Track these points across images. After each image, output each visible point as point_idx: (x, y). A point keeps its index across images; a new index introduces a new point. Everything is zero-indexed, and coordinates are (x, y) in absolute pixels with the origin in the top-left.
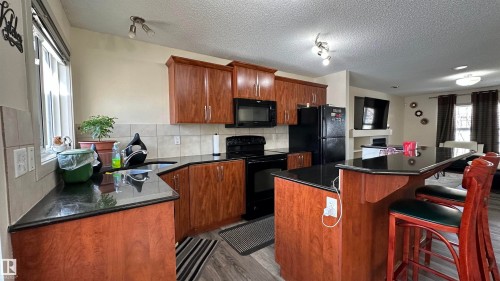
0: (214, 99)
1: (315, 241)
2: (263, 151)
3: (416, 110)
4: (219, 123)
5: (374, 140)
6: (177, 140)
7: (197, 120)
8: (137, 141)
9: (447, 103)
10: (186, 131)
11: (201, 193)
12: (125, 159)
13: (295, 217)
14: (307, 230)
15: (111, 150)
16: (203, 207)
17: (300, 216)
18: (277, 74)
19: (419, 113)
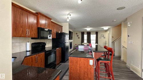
0: (30, 27)
1: (86, 73)
2: (45, 48)
3: (77, 35)
4: (29, 37)
5: (70, 43)
9: (83, 34)
13: (78, 68)
14: (83, 71)
17: (80, 67)
18: (51, 20)
19: (78, 36)
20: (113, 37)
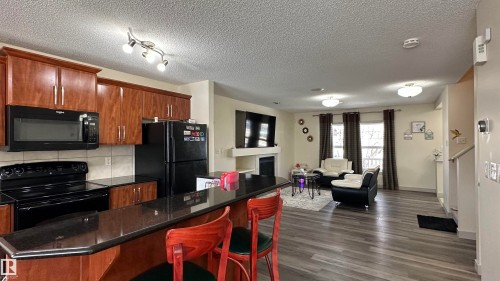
3: (303, 127)
5: (261, 159)
9: (326, 120)
19: (306, 130)
20: (457, 133)
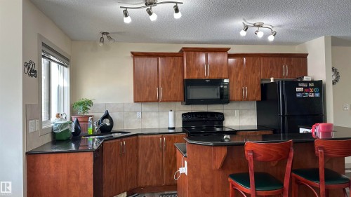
0: (165, 82)
6: (139, 115)
7: (150, 99)
8: (107, 116)
10: (146, 107)
11: (146, 159)
12: (96, 128)
15: (87, 122)
16: (148, 170)
